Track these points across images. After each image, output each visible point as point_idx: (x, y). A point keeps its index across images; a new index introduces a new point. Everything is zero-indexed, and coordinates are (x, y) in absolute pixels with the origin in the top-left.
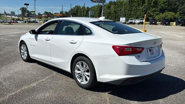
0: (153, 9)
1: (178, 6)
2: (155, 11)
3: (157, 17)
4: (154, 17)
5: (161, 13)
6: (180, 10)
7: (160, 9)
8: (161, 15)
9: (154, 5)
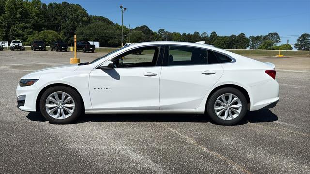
0: (22, 25)
1: (59, 22)
2: (26, 27)
3: (31, 38)
4: (25, 36)
5: (37, 32)
6: (64, 28)
7: (33, 25)
8: (36, 35)
9: (22, 17)
